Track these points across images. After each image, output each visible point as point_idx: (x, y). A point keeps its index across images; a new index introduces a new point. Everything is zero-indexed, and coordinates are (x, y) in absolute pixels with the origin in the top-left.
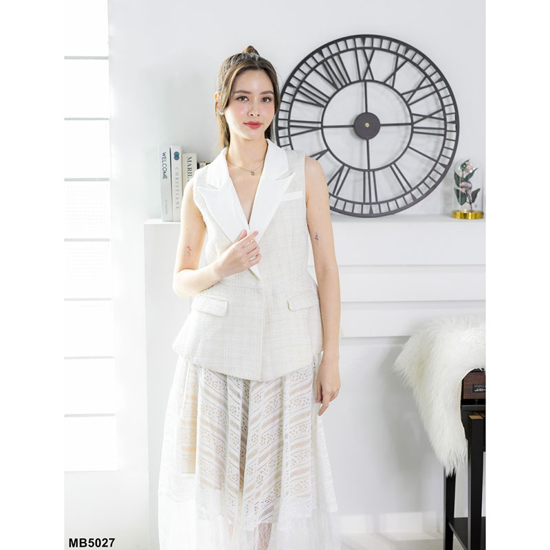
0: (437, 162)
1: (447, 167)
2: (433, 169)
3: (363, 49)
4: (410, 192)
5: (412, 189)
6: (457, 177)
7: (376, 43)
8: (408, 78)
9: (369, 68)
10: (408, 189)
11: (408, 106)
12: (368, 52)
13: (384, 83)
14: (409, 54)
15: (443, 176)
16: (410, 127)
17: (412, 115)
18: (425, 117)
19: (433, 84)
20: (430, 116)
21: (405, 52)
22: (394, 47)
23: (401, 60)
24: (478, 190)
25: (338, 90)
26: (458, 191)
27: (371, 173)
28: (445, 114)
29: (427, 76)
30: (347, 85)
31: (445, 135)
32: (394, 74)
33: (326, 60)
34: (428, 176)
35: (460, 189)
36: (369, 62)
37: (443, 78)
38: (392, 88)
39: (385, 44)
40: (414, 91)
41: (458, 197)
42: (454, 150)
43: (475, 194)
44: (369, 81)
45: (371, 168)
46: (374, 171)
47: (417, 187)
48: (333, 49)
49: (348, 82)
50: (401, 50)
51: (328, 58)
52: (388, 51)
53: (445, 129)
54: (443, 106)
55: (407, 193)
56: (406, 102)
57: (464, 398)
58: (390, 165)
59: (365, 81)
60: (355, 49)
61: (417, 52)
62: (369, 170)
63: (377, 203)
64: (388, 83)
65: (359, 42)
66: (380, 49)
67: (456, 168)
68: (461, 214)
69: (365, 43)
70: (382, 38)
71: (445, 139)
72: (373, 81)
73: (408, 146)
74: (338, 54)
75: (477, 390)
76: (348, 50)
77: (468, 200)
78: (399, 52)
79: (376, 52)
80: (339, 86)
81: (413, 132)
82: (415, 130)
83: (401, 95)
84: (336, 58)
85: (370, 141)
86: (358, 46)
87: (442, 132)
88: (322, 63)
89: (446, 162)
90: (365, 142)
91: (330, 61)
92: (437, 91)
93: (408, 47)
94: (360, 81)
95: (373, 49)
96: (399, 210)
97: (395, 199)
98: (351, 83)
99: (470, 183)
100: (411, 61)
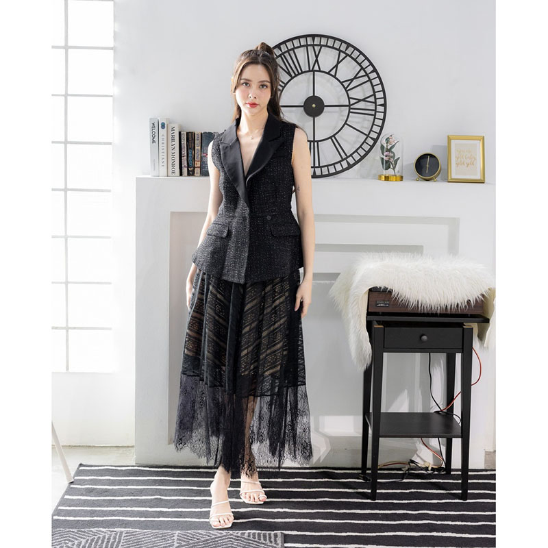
0: (368, 136)
1: (375, 140)
2: (365, 142)
3: (313, 46)
4: (345, 159)
5: (348, 157)
6: (382, 147)
7: (324, 41)
8: (348, 69)
9: (317, 61)
10: (344, 156)
11: (347, 91)
12: (317, 48)
13: (328, 73)
14: (350, 51)
15: (372, 147)
16: (348, 108)
17: (349, 98)
18: (359, 101)
19: (367, 75)
20: (364, 100)
21: (346, 49)
22: (337, 45)
23: (342, 55)
24: (399, 158)
25: (292, 78)
26: (382, 159)
27: (316, 143)
28: (376, 99)
29: (362, 68)
30: (299, 74)
31: (375, 115)
32: (336, 66)
33: (283, 54)
34: (360, 147)
35: (384, 157)
36: (317, 57)
37: (375, 70)
38: (335, 77)
39: (330, 43)
40: (352, 80)
41: (383, 164)
42: (382, 127)
43: (396, 162)
44: (317, 71)
45: (316, 139)
46: (318, 141)
47: (351, 155)
48: (290, 45)
49: (300, 72)
50: (343, 47)
51: (285, 52)
52: (333, 48)
53: (375, 110)
54: (374, 92)
55: (343, 160)
56: (345, 89)
57: (369, 311)
58: (330, 138)
59: (314, 71)
60: (307, 46)
61: (355, 49)
62: (314, 141)
63: (319, 167)
64: (332, 73)
65: (310, 41)
66: (326, 46)
67: (382, 141)
68: (385, 177)
69: (314, 41)
70: (328, 37)
71: (375, 118)
72: (320, 71)
73: (345, 123)
74: (293, 49)
75: (379, 305)
76: (301, 46)
77: (391, 167)
78: (341, 49)
79: (323, 48)
80: (293, 75)
81: (349, 112)
82: (351, 110)
83: (341, 83)
84: (291, 52)
85: (316, 118)
86: (309, 43)
87: (373, 113)
88: (280, 56)
89: (375, 136)
90: (312, 118)
91: (287, 55)
92: (370, 80)
93: (349, 45)
94: (309, 71)
95: (321, 46)
96: (337, 173)
97: (334, 164)
98: (302, 73)
99: (392, 152)
100: (350, 56)
